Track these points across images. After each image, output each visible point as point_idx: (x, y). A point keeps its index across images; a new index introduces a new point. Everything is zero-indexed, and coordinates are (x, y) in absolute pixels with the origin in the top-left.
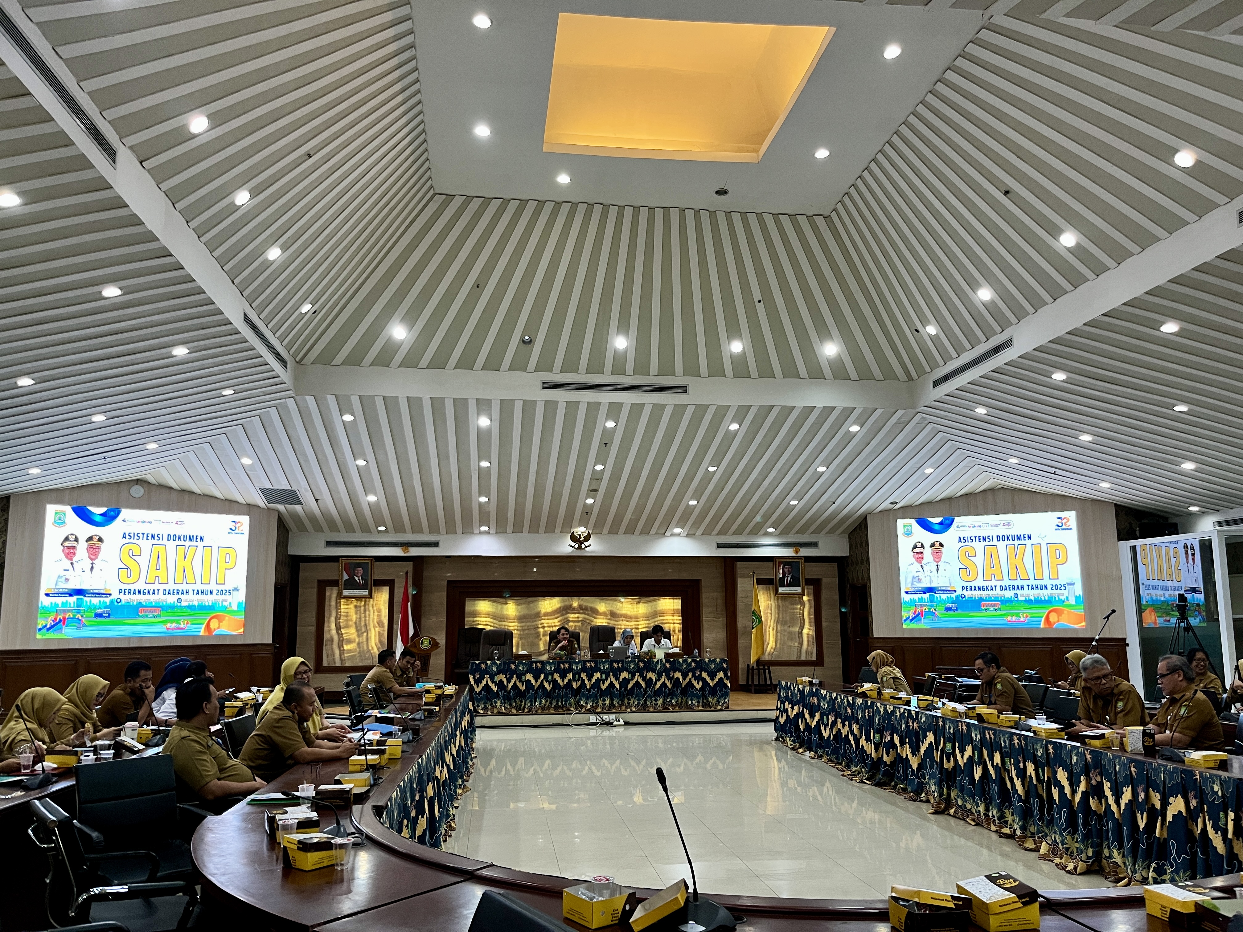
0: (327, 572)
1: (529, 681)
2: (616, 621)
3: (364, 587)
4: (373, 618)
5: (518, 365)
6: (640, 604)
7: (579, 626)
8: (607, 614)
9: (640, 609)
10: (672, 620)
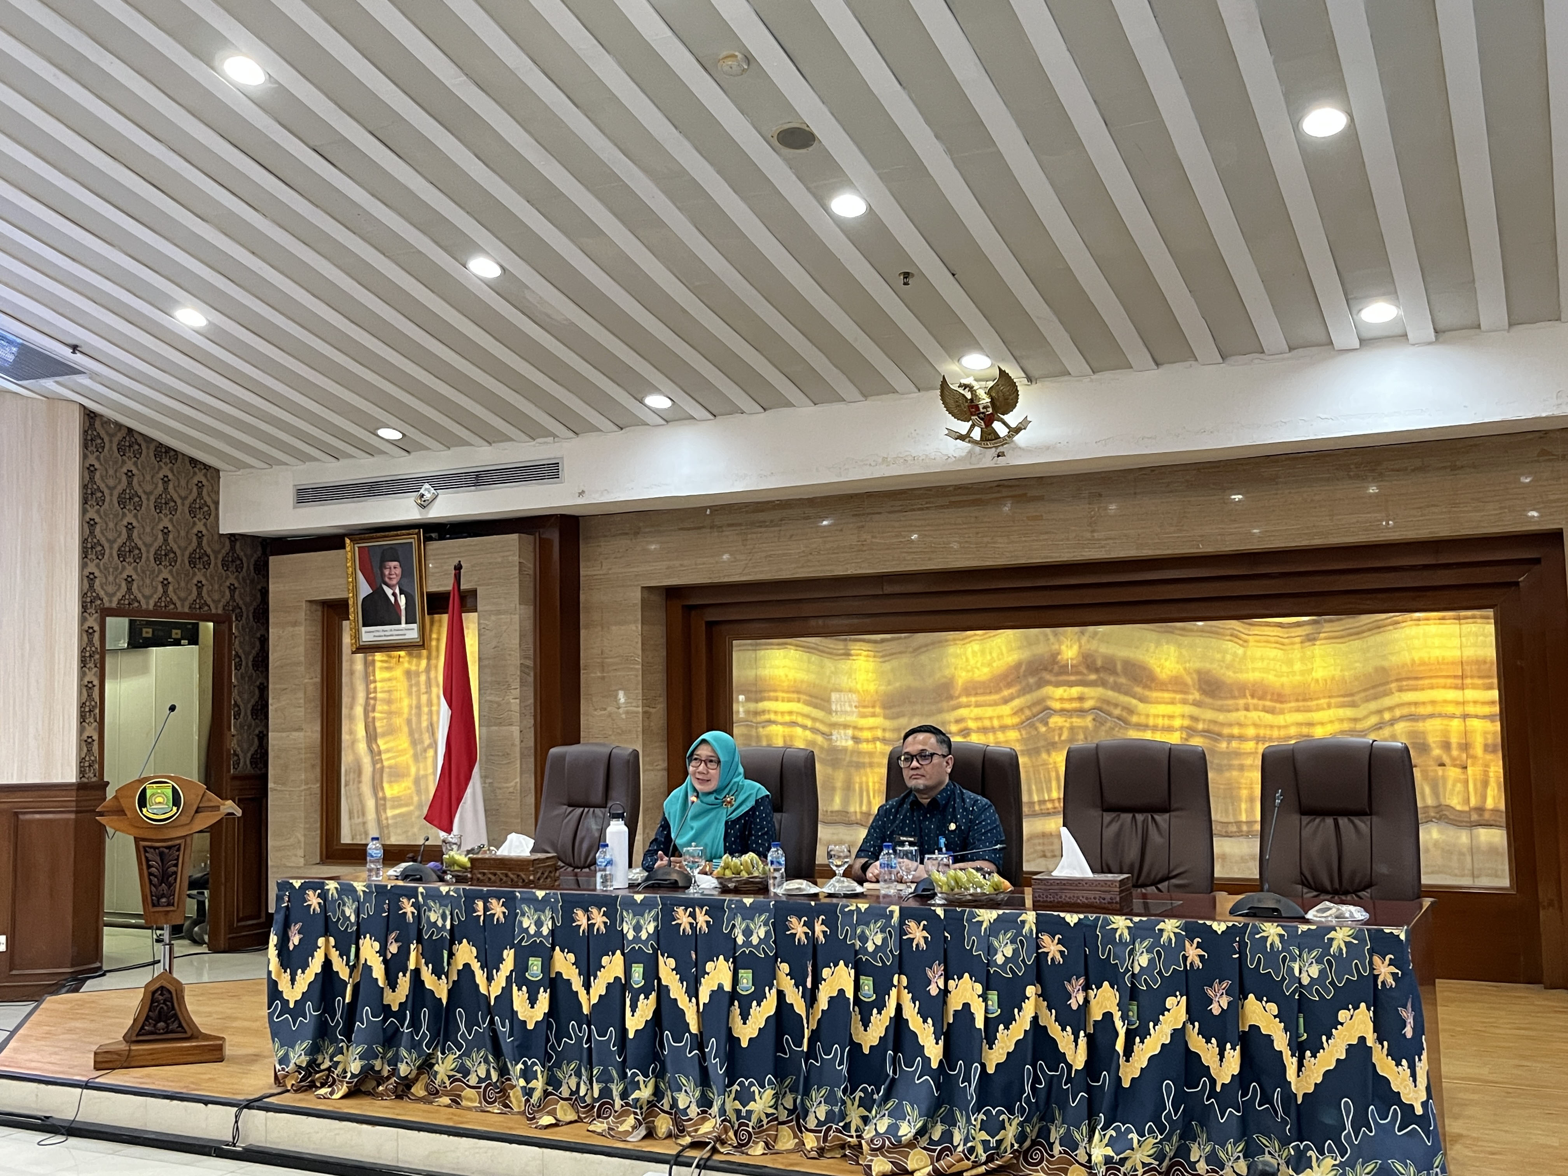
2: (1220, 710)
3: (416, 617)
6: (1318, 643)
7: (1085, 729)
8: (1186, 685)
9: (1318, 662)
10: (1457, 703)
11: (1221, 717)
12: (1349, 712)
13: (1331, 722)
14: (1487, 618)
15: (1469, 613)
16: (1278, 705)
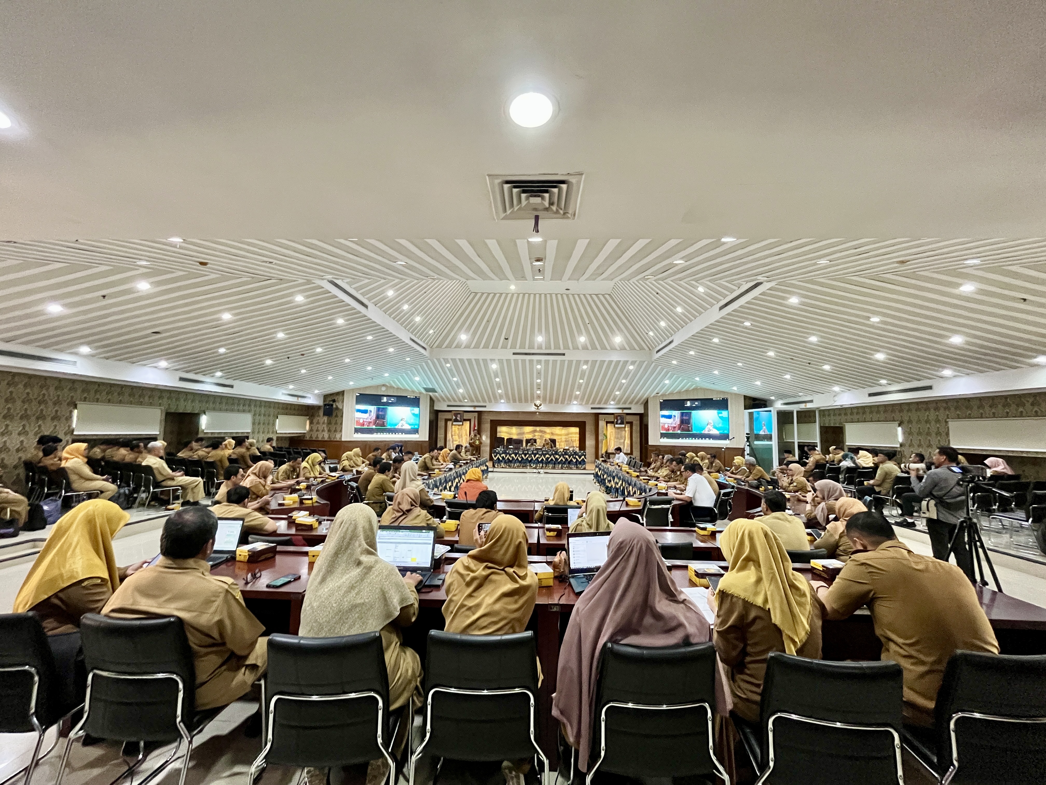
0: (448, 416)
1: (513, 457)
3: (461, 421)
4: (464, 432)
5: (504, 347)
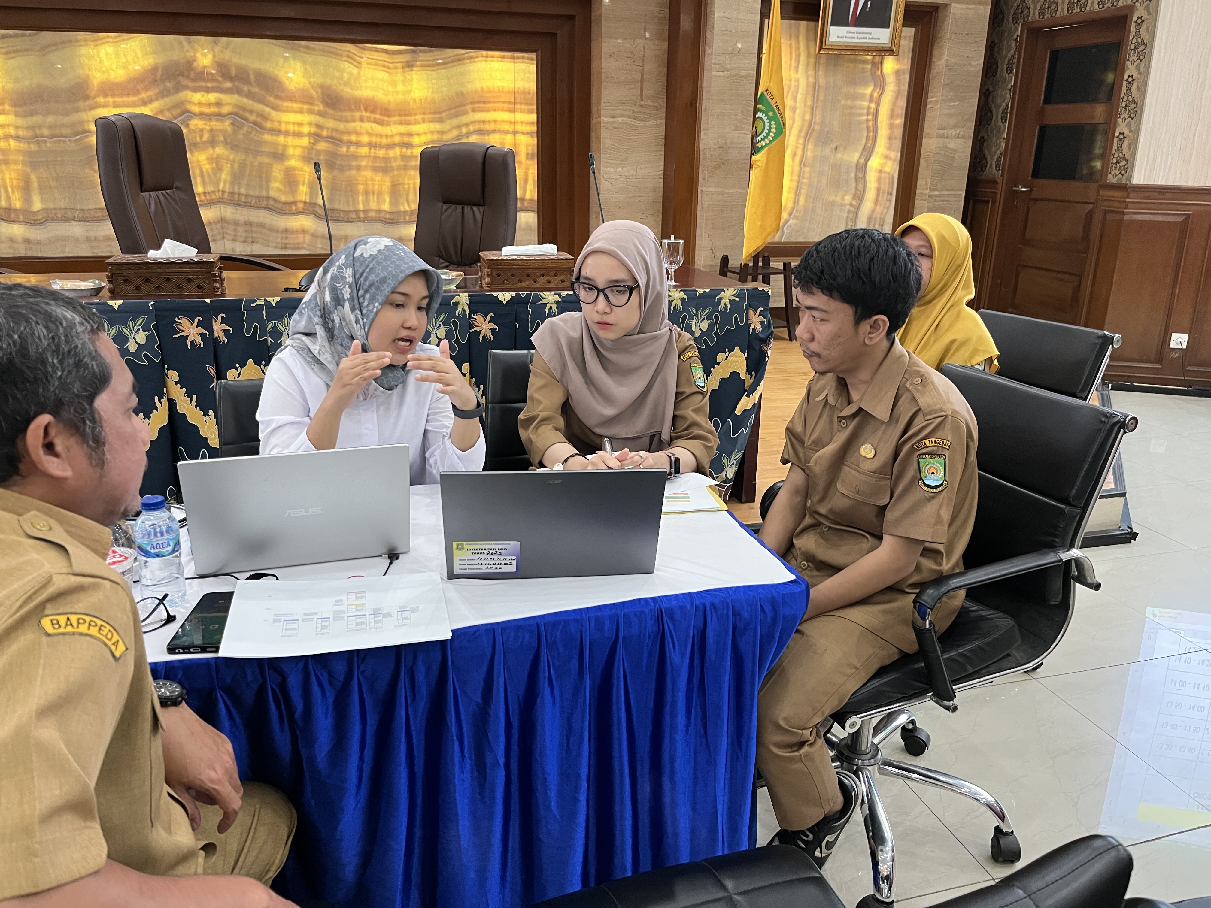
6: (415, 69)
7: (224, 132)
8: (312, 97)
9: (415, 84)
10: (511, 122)
11: (342, 126)
12: (437, 126)
13: (425, 133)
14: (532, 59)
15: (520, 54)
16: (386, 118)
